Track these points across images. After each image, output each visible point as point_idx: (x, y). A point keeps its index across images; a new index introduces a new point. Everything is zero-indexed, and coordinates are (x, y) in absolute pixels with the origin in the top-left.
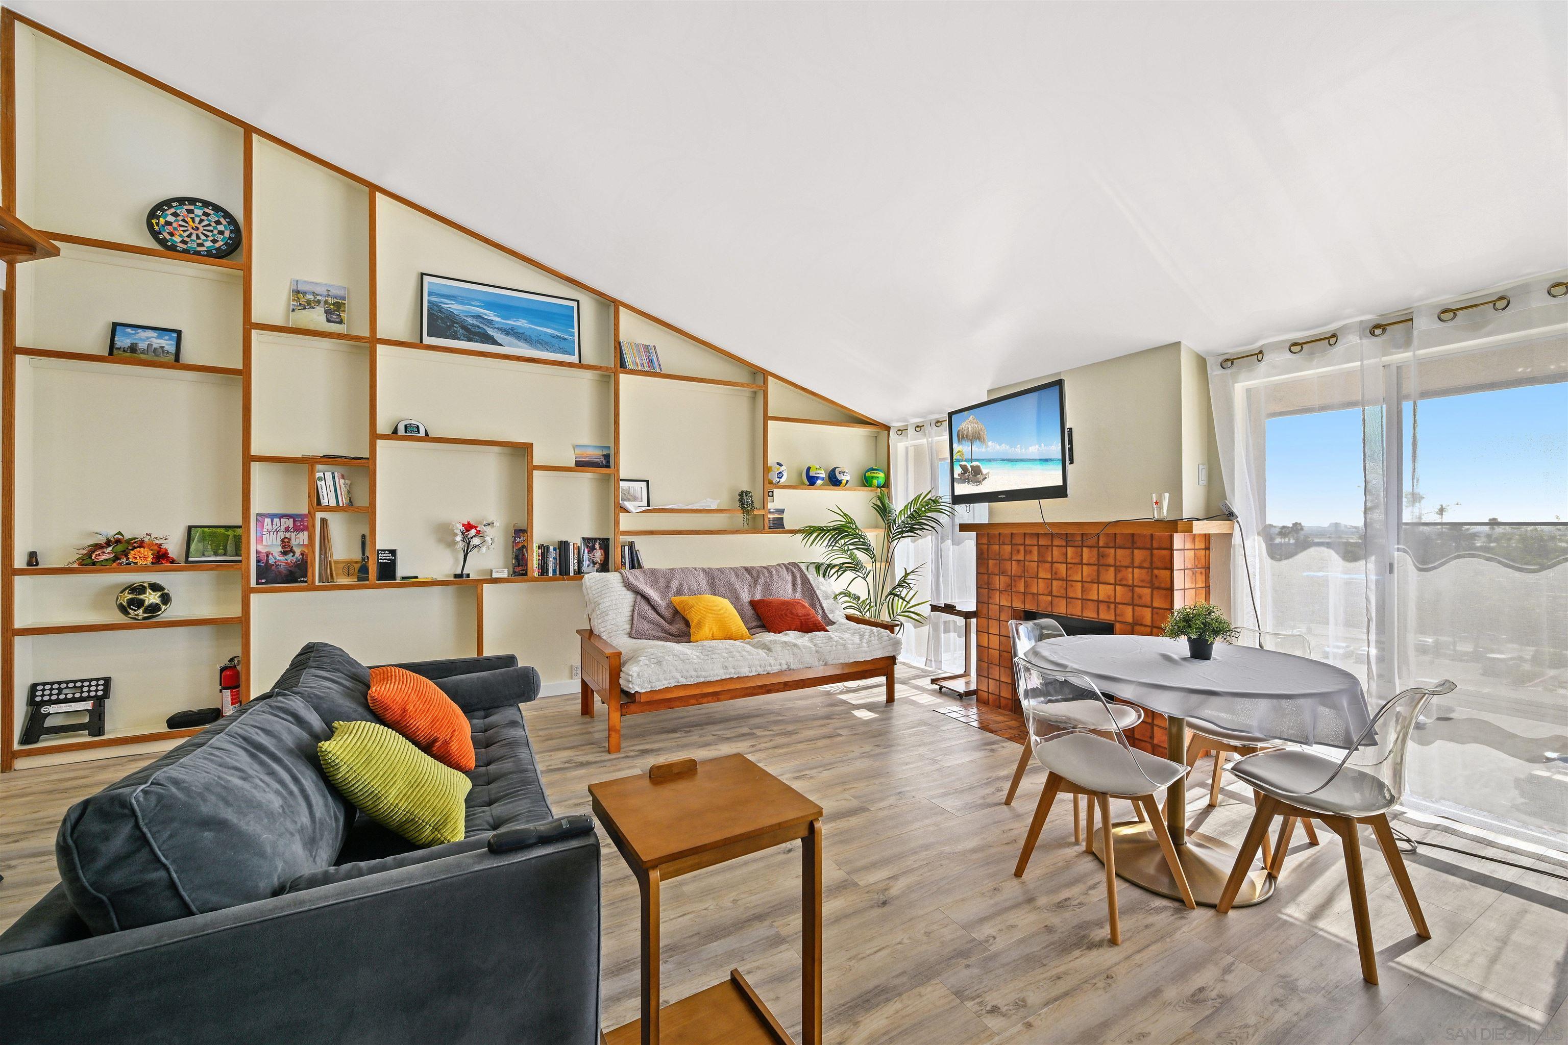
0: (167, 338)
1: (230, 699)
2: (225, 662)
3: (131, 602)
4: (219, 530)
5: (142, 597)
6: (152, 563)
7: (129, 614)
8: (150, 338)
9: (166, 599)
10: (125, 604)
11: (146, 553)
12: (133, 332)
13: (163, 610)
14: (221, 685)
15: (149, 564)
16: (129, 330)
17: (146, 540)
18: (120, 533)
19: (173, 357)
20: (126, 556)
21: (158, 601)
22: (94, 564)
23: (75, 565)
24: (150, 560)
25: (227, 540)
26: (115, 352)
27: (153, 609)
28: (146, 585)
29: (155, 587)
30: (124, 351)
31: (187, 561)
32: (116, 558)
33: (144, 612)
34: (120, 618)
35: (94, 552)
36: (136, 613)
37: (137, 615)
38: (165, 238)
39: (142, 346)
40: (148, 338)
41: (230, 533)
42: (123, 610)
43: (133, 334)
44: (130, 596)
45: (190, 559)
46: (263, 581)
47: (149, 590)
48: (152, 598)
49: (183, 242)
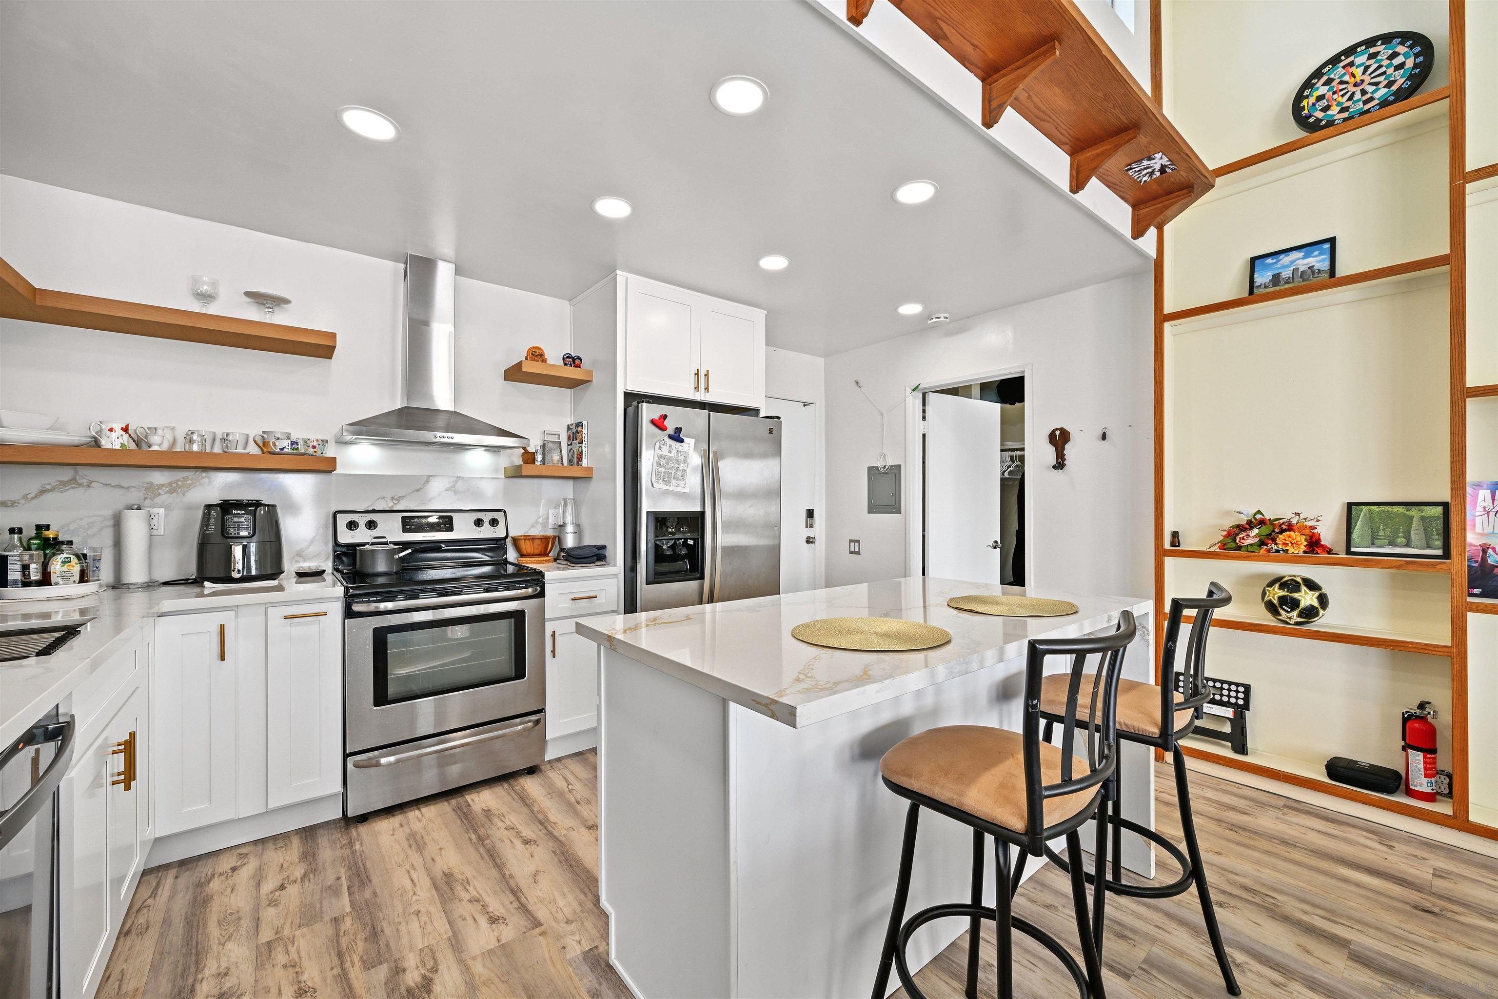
0: (1316, 253)
1: (1422, 766)
2: (1412, 706)
3: (1282, 600)
4: (1395, 509)
5: (1296, 595)
6: (1305, 552)
7: (1280, 615)
8: (1295, 261)
9: (1323, 600)
10: (1276, 602)
11: (1299, 539)
12: (1274, 261)
13: (1320, 616)
14: (1404, 739)
15: (1302, 554)
16: (1269, 261)
17: (1294, 521)
18: (1259, 512)
19: (1327, 275)
20: (1274, 540)
21: (1316, 604)
22: (1239, 548)
23: (1216, 549)
24: (1303, 548)
25: (1410, 525)
26: (1256, 291)
27: (1310, 613)
28: (1299, 580)
29: (1312, 585)
30: (1266, 287)
31: (1348, 552)
32: (1262, 543)
33: (1299, 616)
34: (1266, 618)
35: (1238, 535)
36: (1289, 615)
37: (1290, 618)
38: (1317, 119)
39: (1286, 273)
40: (1292, 262)
41: (1414, 512)
42: (1272, 608)
43: (1273, 264)
44: (1282, 593)
45: (1353, 549)
46: (1477, 591)
47: (1303, 588)
48: (1307, 598)
49: (1344, 110)
